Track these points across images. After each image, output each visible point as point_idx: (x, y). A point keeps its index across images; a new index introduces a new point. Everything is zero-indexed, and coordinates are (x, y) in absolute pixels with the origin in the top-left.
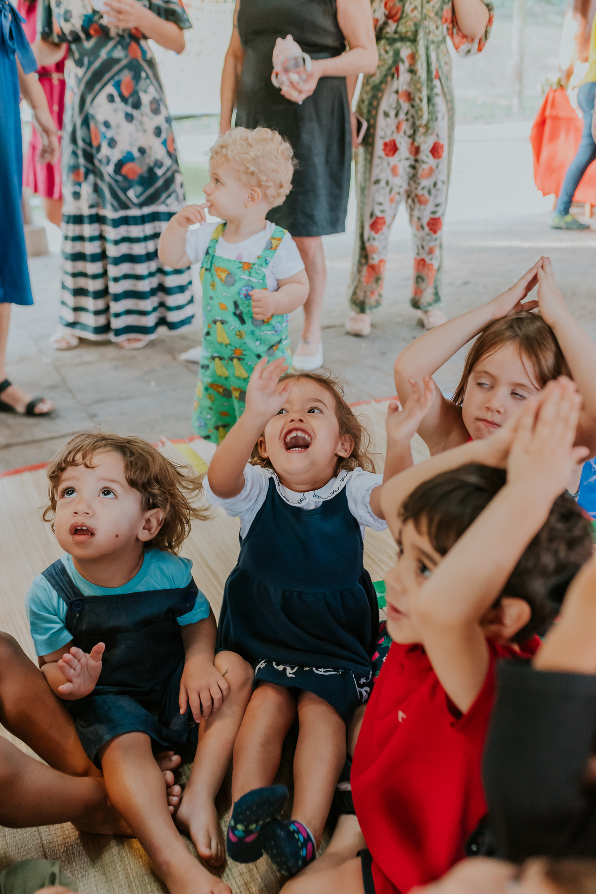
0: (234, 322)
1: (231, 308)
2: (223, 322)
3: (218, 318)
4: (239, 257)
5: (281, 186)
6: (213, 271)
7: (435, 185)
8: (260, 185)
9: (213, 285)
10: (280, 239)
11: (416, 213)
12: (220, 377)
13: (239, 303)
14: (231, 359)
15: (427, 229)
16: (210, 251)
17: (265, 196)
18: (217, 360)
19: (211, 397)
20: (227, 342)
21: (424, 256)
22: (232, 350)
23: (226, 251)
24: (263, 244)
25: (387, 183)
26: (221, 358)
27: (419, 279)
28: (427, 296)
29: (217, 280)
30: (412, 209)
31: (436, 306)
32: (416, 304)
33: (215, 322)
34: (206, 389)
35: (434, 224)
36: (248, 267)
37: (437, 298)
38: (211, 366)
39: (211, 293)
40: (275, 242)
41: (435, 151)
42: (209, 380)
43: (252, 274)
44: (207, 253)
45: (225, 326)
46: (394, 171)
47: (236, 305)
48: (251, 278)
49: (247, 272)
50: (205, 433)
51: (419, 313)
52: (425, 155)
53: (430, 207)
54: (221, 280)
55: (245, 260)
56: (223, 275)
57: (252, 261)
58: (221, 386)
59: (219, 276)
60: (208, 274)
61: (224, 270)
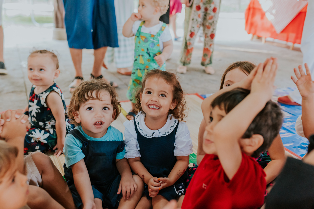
0: (147, 56)
1: (146, 50)
2: (142, 56)
3: (141, 54)
4: (150, 32)
5: (165, 6)
6: (140, 37)
7: (213, 22)
8: (159, 6)
9: (139, 42)
10: (165, 27)
11: (206, 32)
12: (139, 77)
13: (149, 49)
14: (144, 70)
15: (210, 38)
16: (139, 30)
17: (160, 10)
18: (139, 70)
19: (134, 85)
20: (143, 63)
21: (207, 47)
22: (145, 66)
23: (146, 30)
24: (159, 29)
25: (196, 20)
26: (140, 69)
27: (205, 55)
28: (207, 61)
29: (141, 40)
30: (204, 30)
31: (210, 65)
32: (203, 64)
33: (139, 55)
34: (133, 81)
35: (212, 36)
36: (153, 36)
37: (211, 62)
38: (136, 73)
39: (138, 45)
40: (163, 28)
41: (214, 10)
42: (135, 78)
43: (155, 39)
44: (138, 31)
45: (143, 57)
46: (199, 16)
47: (148, 49)
48: (154, 41)
49: (153, 38)
50: (131, 98)
51: (203, 68)
52: (210, 11)
53: (211, 30)
54: (143, 40)
55: (152, 33)
56: (144, 39)
57: (155, 34)
58: (139, 81)
59: (142, 39)
60: (138, 38)
61: (144, 37)
